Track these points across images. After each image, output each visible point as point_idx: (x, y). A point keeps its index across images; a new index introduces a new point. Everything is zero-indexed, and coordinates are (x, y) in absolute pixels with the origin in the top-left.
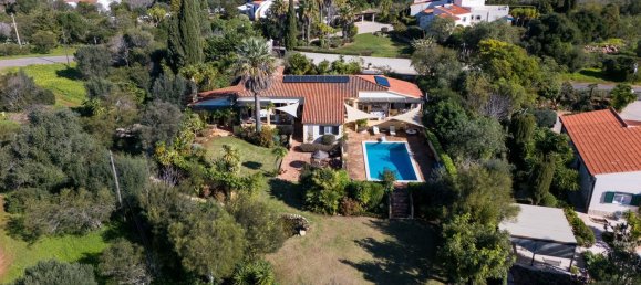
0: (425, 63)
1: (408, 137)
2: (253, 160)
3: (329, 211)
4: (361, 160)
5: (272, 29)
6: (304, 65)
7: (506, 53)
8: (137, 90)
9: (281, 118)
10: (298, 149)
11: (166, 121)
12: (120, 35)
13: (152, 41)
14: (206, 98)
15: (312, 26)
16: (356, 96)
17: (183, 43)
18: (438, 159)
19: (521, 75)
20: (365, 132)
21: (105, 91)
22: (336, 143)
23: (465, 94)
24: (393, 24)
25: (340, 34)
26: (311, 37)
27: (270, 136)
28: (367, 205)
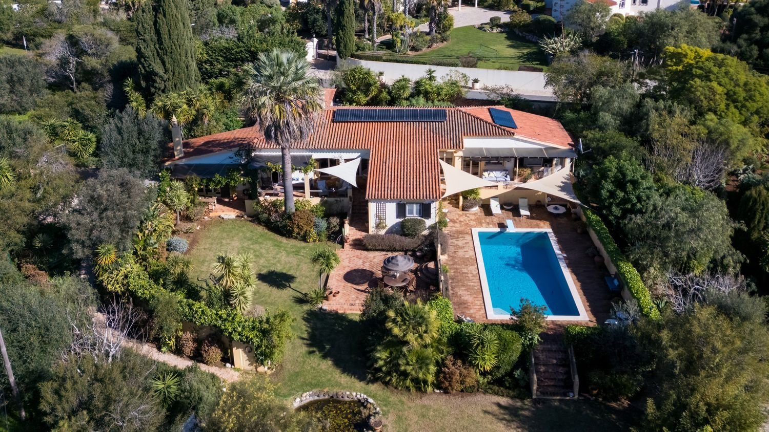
0: (572, 82)
1: (552, 218)
2: (279, 268)
3: (420, 385)
4: (473, 268)
5: (315, 20)
6: (369, 85)
7: (715, 69)
8: (81, 133)
9: (329, 186)
10: (359, 245)
11: (118, 206)
12: (61, 35)
13: (116, 44)
14: (199, 151)
15: (381, 17)
16: (458, 145)
17: (162, 52)
18: (613, 270)
19: (741, 108)
20: (476, 209)
21: (19, 140)
22: (426, 232)
23: (647, 141)
24: (508, 12)
25: (424, 27)
26: (379, 34)
27: (309, 222)
28: (490, 373)
